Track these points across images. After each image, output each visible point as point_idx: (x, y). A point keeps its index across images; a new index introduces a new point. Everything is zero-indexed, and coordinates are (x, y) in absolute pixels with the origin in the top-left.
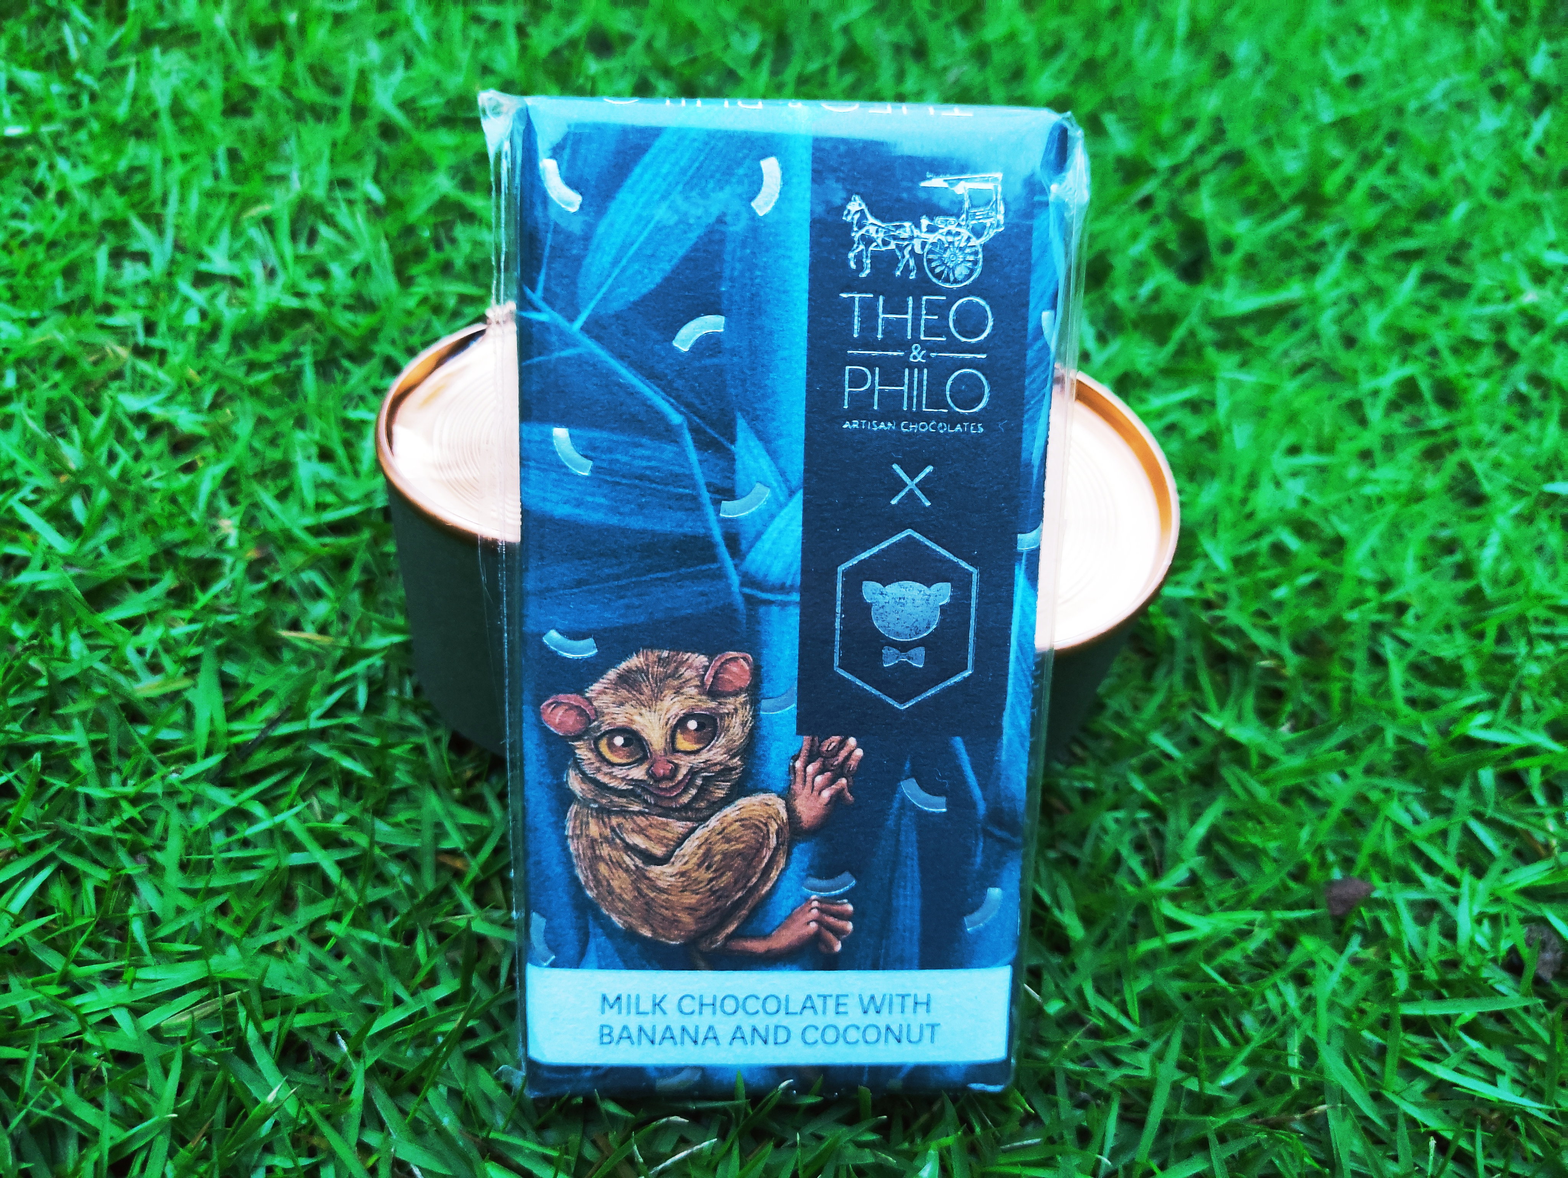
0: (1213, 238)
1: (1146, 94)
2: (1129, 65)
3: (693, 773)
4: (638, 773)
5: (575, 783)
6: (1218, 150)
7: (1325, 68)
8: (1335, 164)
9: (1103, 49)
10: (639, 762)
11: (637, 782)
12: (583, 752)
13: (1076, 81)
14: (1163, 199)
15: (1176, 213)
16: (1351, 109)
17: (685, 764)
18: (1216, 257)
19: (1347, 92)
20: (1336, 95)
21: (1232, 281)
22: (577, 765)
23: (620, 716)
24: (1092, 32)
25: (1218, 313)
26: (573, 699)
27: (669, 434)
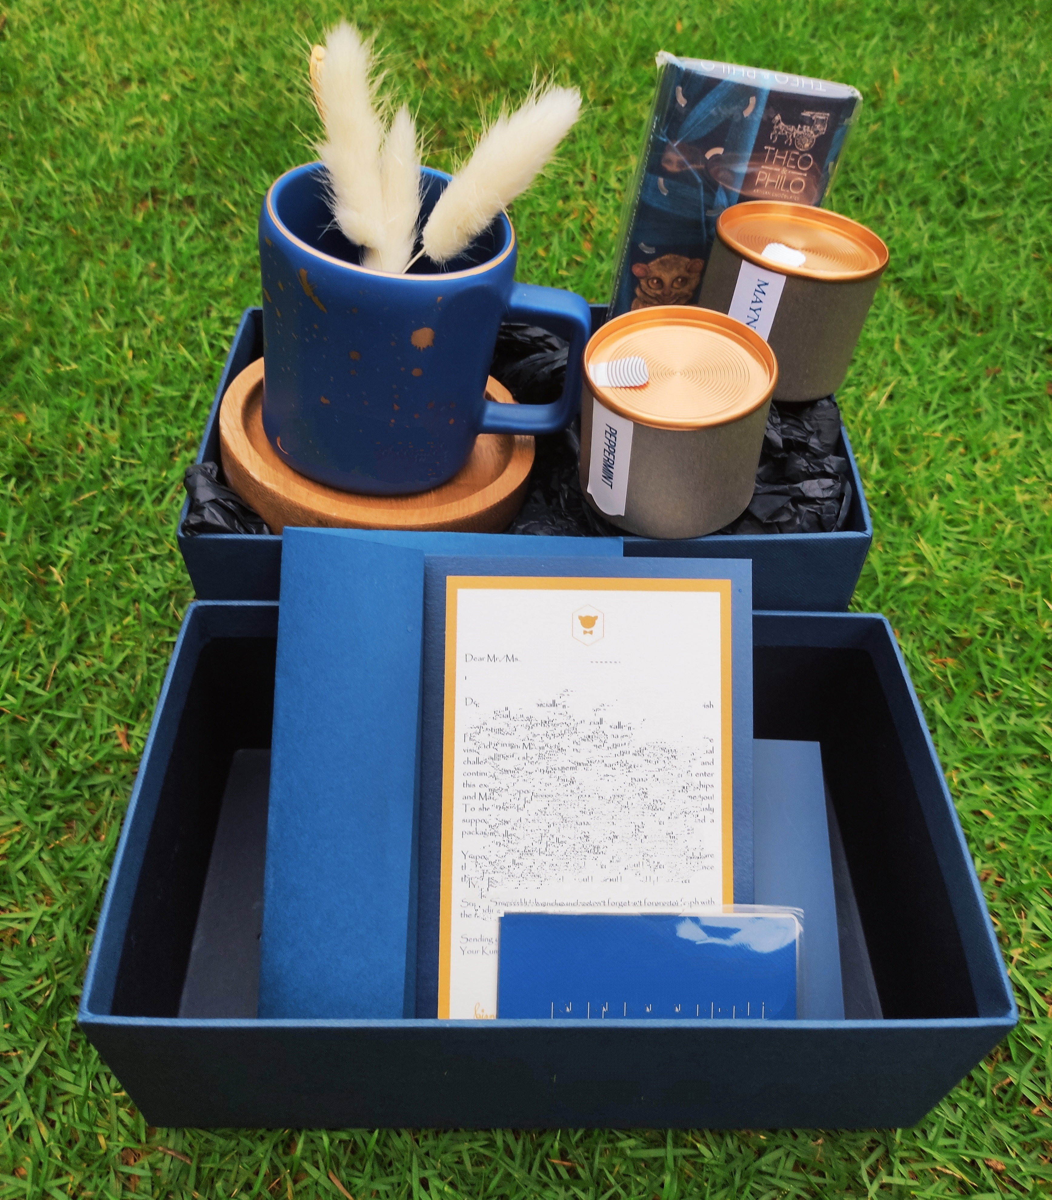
0: (969, 193)
1: (947, 137)
2: (941, 125)
3: (676, 295)
4: (659, 292)
5: (638, 292)
6: (974, 160)
7: (1024, 129)
8: (1022, 166)
9: (930, 118)
10: (659, 289)
11: (658, 295)
12: (643, 283)
13: (919, 131)
14: (951, 176)
15: (956, 183)
16: (1031, 146)
17: (674, 291)
18: (970, 199)
19: (1031, 138)
20: (1026, 140)
21: (975, 209)
22: (640, 286)
23: (657, 273)
24: (926, 112)
25: (968, 218)
26: (644, 266)
27: (696, 185)
